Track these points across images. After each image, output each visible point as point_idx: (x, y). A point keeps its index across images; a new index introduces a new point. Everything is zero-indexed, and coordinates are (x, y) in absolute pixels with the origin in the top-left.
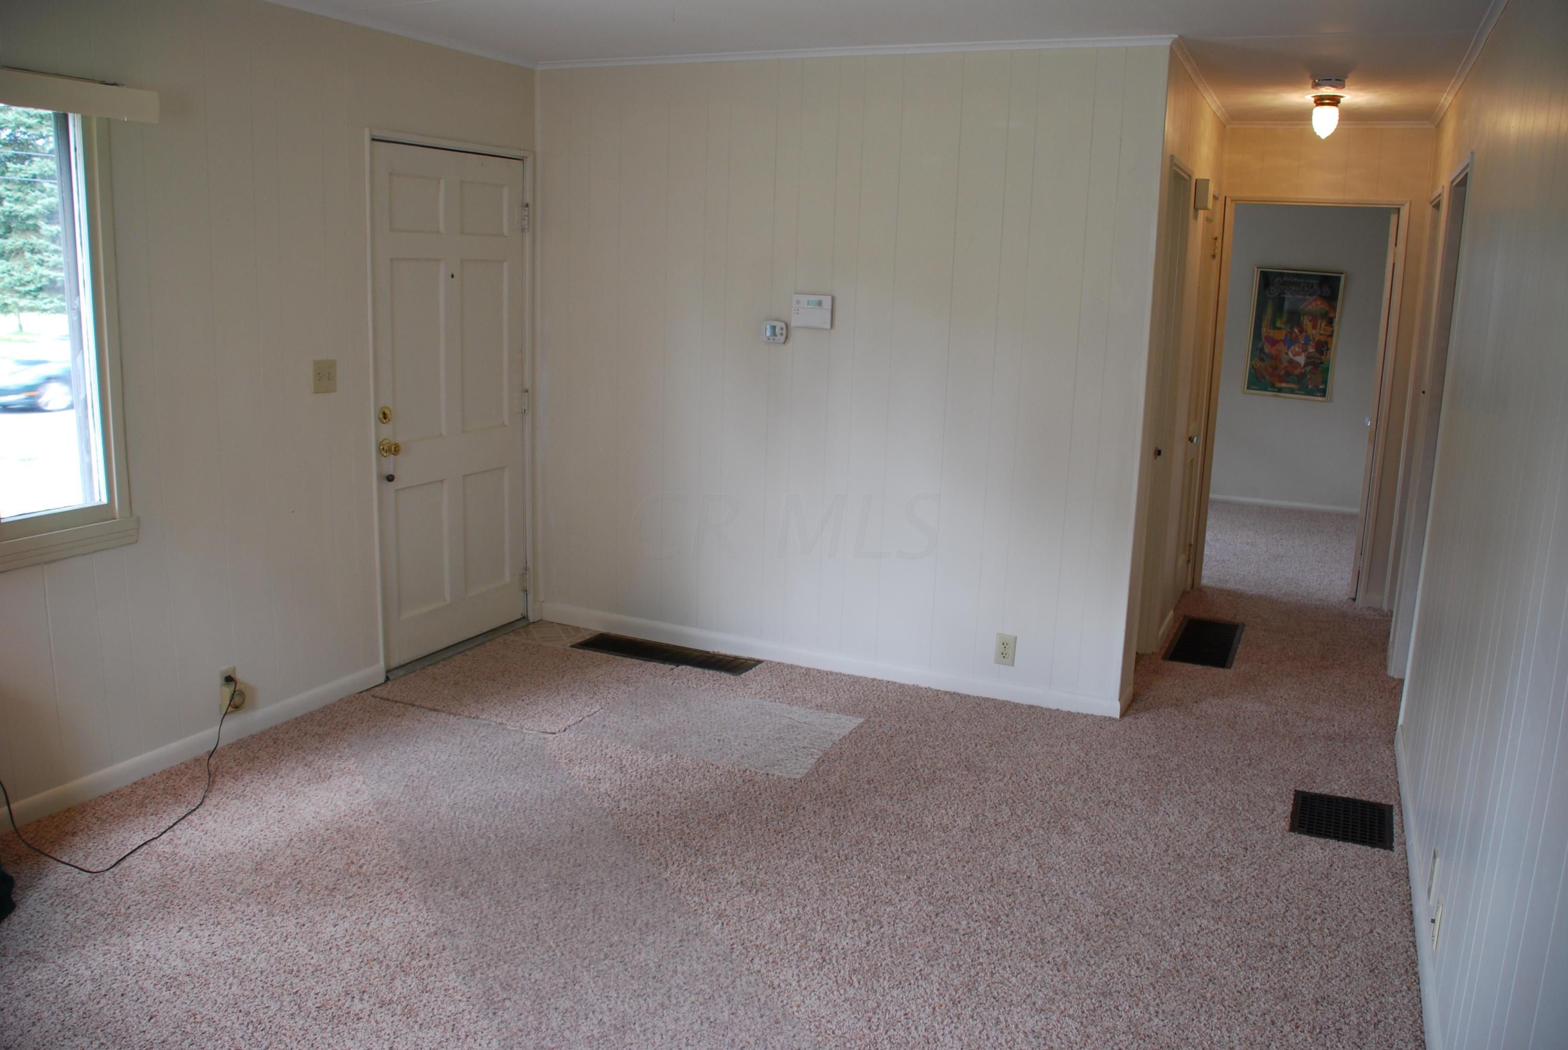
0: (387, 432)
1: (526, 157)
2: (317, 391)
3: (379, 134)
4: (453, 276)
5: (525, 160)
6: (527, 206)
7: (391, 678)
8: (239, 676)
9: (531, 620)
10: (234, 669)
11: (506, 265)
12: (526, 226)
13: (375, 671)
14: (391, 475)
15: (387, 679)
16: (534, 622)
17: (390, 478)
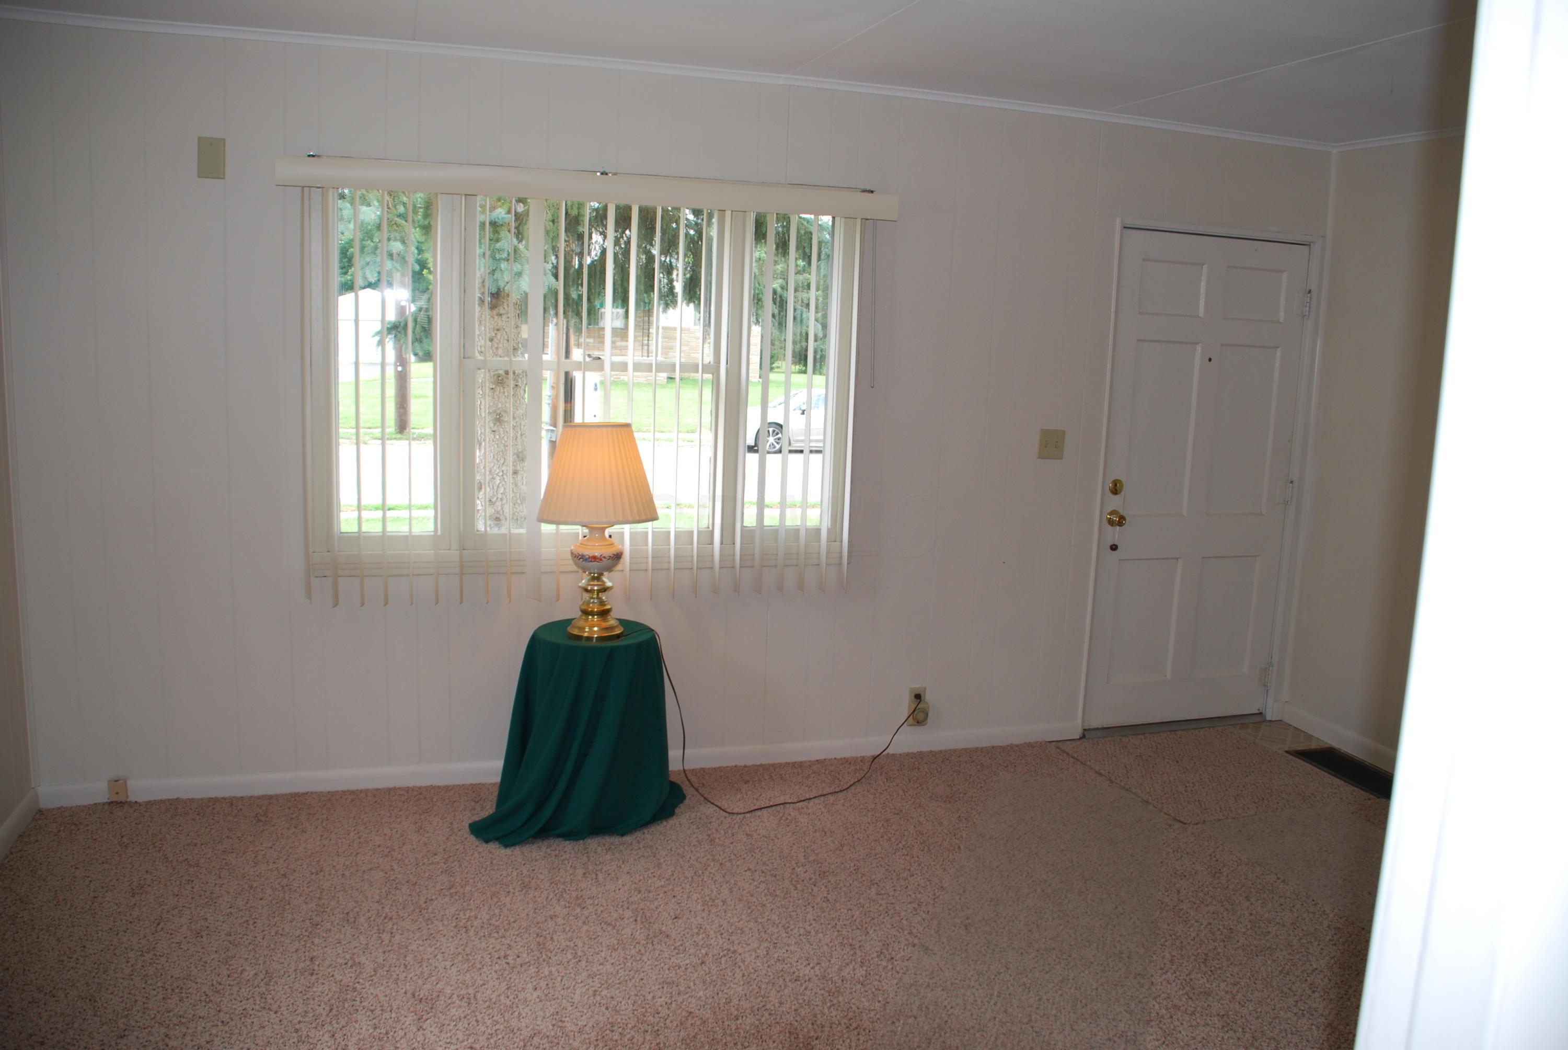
0: (1115, 503)
1: (1314, 242)
2: (1041, 456)
3: (1130, 222)
4: (1210, 360)
5: (1312, 244)
6: (1310, 292)
7: (1087, 736)
8: (928, 697)
9: (1268, 718)
10: (925, 689)
11: (1279, 352)
12: (1307, 313)
13: (1071, 727)
14: (1114, 545)
15: (1083, 737)
16: (1270, 721)
17: (1114, 548)
